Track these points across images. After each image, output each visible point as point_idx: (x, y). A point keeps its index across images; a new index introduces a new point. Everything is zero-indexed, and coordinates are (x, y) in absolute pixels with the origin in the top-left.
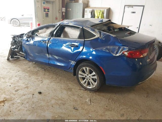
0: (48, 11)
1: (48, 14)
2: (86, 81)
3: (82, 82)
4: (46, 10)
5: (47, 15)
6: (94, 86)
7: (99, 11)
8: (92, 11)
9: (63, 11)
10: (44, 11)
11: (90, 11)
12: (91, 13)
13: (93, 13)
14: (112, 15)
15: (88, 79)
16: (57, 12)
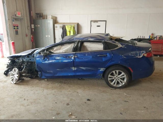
0: (17, 29)
1: (17, 31)
2: (115, 82)
3: (112, 84)
4: (16, 28)
5: (17, 33)
6: (123, 84)
7: (70, 26)
8: (63, 26)
9: (32, 28)
10: (14, 29)
11: (60, 26)
12: (63, 28)
13: (64, 28)
14: (81, 29)
15: (118, 80)
16: (26, 29)
